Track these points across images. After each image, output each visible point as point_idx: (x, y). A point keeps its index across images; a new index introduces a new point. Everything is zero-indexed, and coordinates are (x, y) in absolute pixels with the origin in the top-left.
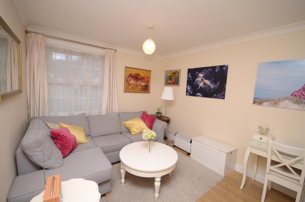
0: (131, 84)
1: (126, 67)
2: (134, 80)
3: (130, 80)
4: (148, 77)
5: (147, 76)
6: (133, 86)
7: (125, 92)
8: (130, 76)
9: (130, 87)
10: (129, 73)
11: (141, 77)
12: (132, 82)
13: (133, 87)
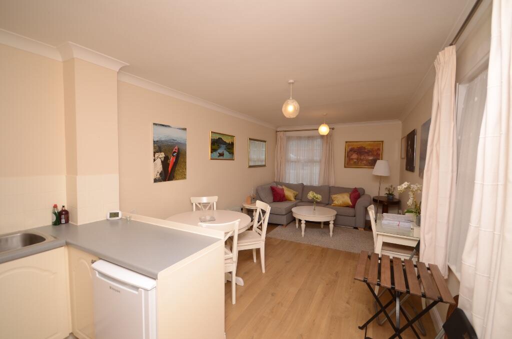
0: (352, 159)
1: (346, 142)
2: (357, 154)
3: (352, 155)
4: (379, 149)
5: (377, 148)
6: (355, 160)
7: (345, 167)
8: (352, 150)
9: (352, 162)
10: (350, 147)
11: (366, 151)
12: (355, 156)
13: (355, 162)
